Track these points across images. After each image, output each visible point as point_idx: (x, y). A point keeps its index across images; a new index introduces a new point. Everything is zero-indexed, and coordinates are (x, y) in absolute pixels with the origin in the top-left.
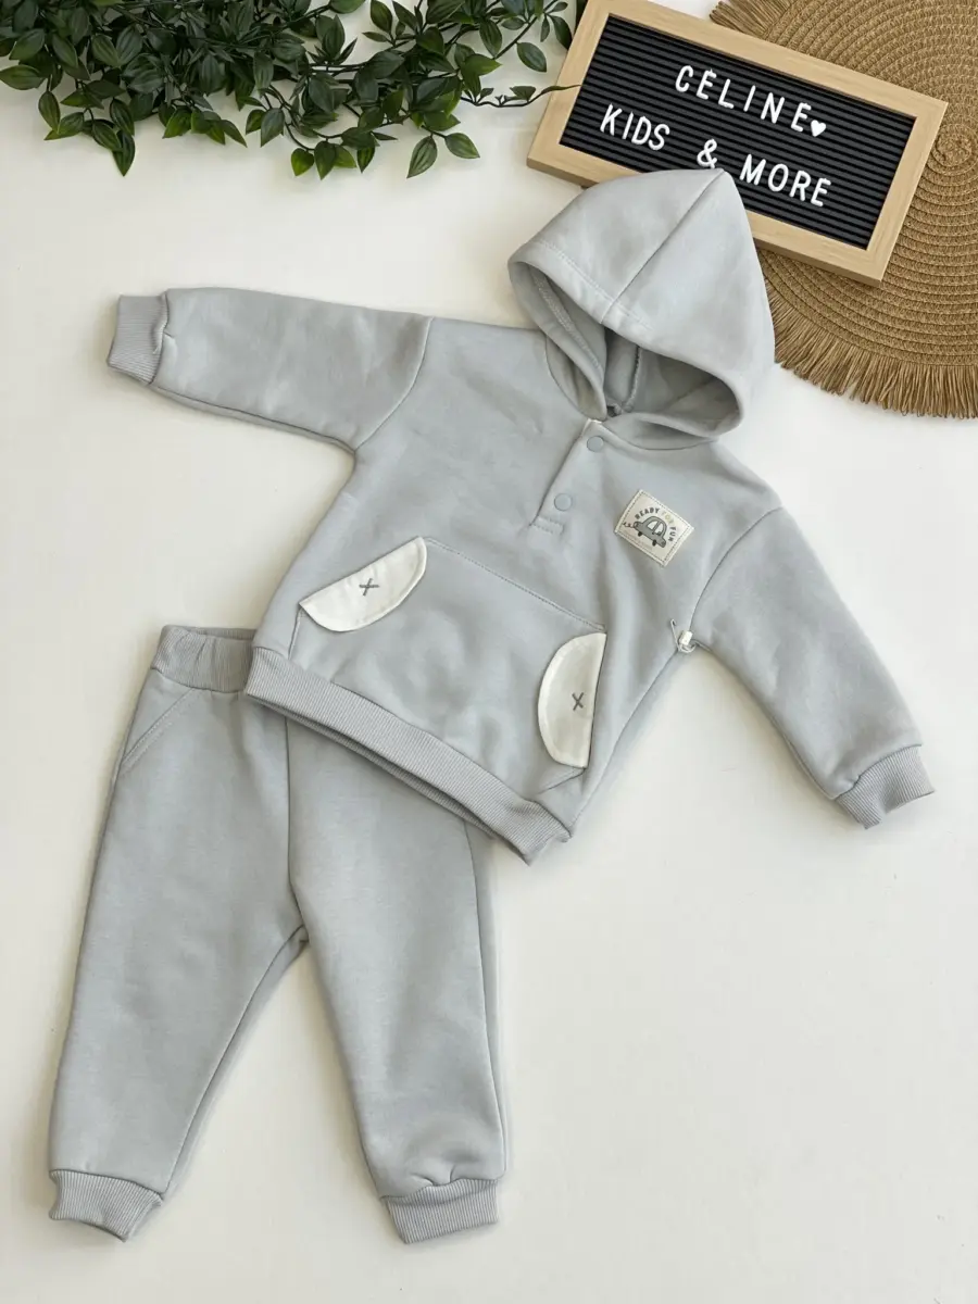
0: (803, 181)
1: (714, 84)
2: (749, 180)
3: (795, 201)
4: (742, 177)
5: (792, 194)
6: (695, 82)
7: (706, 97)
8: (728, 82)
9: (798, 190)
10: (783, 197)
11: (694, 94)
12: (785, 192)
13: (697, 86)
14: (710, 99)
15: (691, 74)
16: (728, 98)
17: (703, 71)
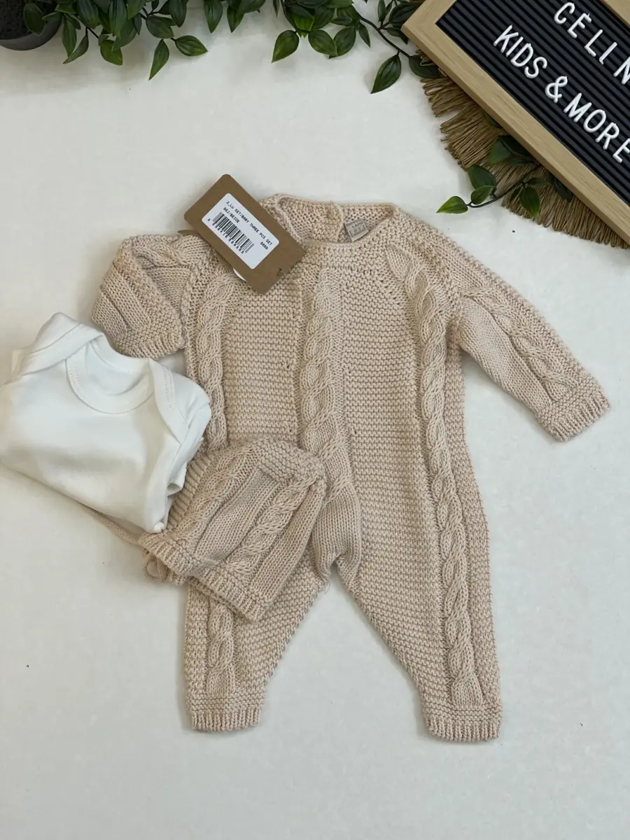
0: (612, 132)
1: (586, 27)
2: (571, 115)
3: (598, 147)
4: (567, 110)
5: (599, 139)
6: (572, 18)
7: (575, 35)
8: (601, 31)
9: (605, 138)
10: (590, 139)
11: (567, 29)
12: (594, 136)
13: (572, 24)
14: (577, 39)
15: (572, 11)
16: (594, 46)
17: (582, 12)
